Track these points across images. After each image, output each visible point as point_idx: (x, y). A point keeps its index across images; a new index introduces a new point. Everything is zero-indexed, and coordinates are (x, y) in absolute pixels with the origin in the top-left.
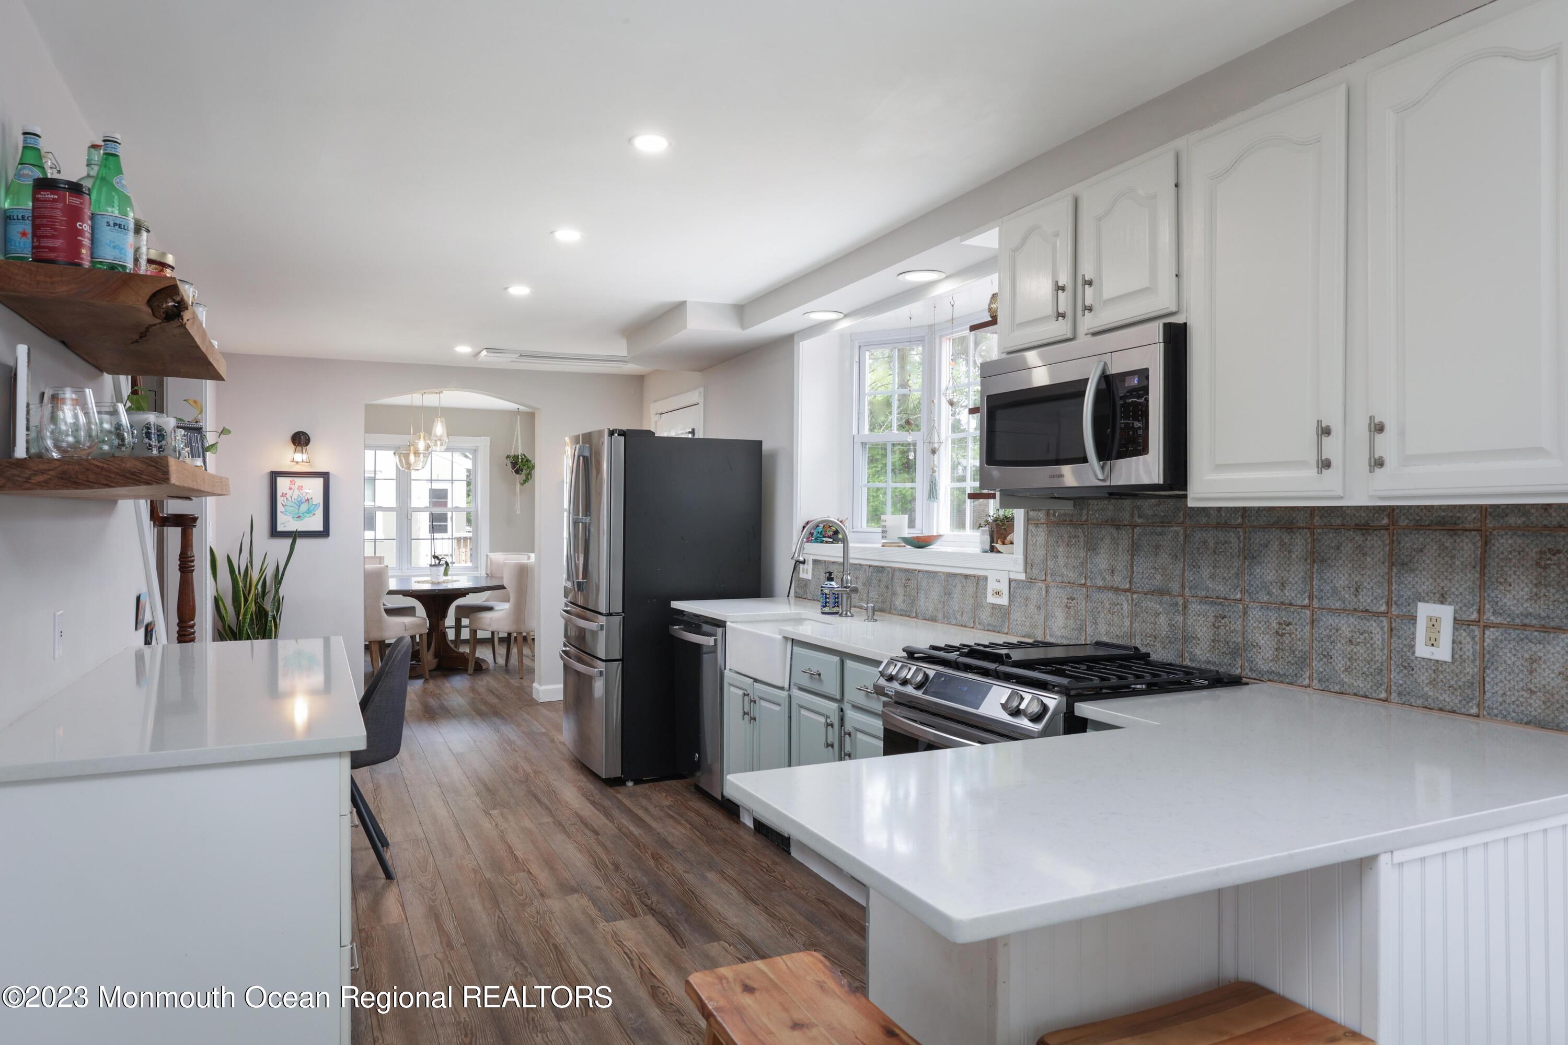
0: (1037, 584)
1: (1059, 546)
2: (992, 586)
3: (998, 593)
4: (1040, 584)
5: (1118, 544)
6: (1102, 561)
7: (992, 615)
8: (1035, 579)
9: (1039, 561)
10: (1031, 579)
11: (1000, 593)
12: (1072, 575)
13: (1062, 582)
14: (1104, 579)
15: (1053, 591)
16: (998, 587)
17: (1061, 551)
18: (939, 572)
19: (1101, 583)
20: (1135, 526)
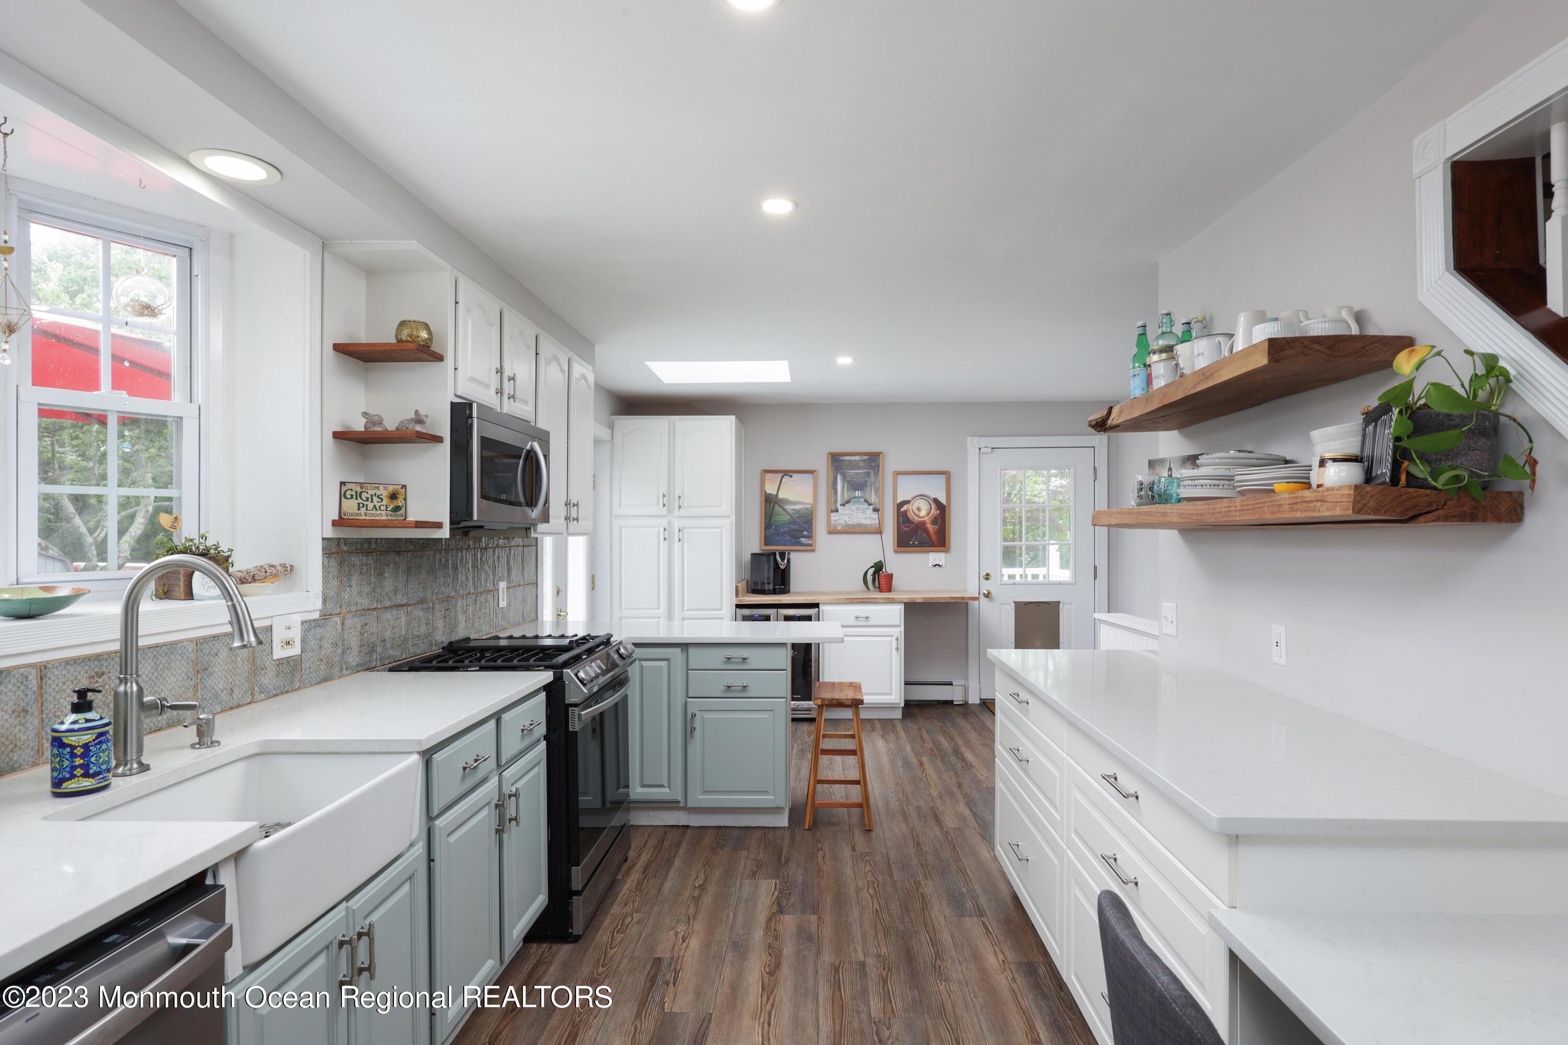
0: (332, 619)
1: (352, 575)
2: (278, 636)
3: (288, 643)
4: (334, 619)
5: (399, 568)
6: (388, 584)
7: (278, 674)
8: (331, 615)
9: (333, 594)
10: (325, 615)
11: (291, 643)
12: (364, 602)
13: (357, 611)
14: (390, 599)
15: (349, 622)
16: (288, 635)
17: (355, 580)
18: (182, 641)
19: (387, 604)
20: (408, 552)
